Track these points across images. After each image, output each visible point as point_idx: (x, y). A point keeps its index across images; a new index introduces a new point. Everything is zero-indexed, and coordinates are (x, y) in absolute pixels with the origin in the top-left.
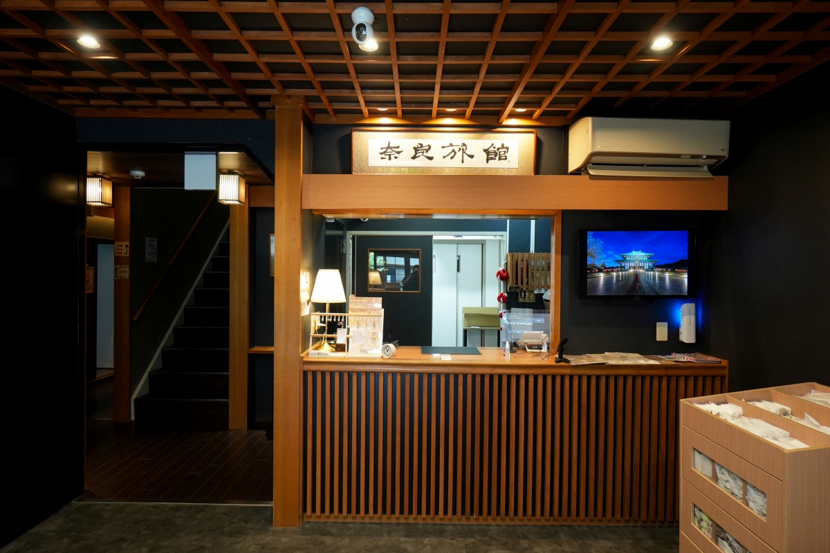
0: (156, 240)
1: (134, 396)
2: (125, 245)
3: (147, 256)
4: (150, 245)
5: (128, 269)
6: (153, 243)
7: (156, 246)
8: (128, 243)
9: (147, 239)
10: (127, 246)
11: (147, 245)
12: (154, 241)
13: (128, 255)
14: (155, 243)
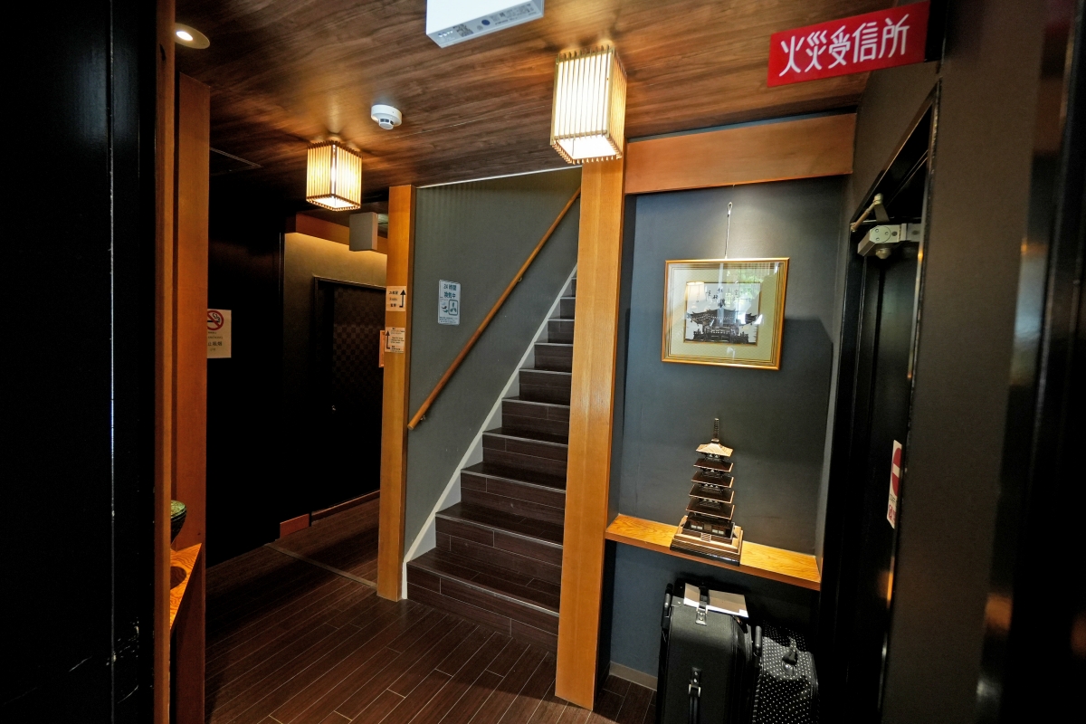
0: (458, 286)
1: (409, 557)
2: (400, 292)
3: (441, 313)
4: (447, 294)
5: (403, 335)
6: (452, 292)
7: (458, 297)
8: (405, 288)
9: (442, 283)
10: (403, 293)
11: (441, 293)
12: (455, 288)
13: (404, 310)
14: (457, 292)
